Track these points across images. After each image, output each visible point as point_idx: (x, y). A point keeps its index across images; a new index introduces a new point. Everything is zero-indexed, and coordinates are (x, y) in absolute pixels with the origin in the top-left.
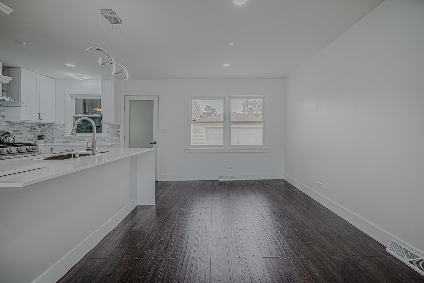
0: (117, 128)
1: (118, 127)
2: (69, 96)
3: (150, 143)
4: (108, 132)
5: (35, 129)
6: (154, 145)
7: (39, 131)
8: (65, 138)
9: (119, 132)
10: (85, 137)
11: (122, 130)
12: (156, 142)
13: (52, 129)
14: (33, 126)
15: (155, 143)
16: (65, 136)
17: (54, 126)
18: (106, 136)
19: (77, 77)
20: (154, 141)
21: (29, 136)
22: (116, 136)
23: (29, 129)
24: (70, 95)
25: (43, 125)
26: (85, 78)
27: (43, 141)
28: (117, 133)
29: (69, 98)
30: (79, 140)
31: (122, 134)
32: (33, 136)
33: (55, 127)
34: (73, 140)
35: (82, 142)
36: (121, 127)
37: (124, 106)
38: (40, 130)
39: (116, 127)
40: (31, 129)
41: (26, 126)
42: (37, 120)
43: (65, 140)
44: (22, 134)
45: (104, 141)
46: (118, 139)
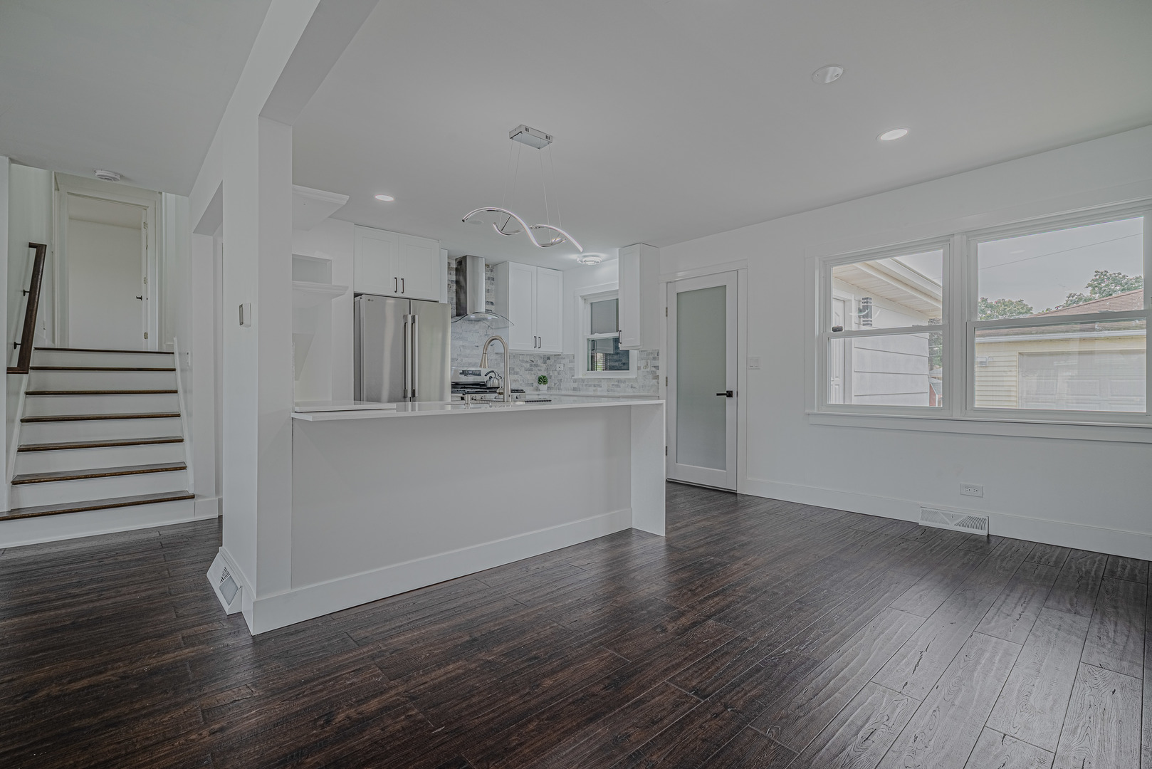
0: (654, 359)
1: (656, 356)
2: (580, 298)
3: (718, 395)
4: (639, 368)
5: (537, 366)
6: (728, 399)
7: (543, 369)
8: (575, 381)
9: (657, 367)
10: (602, 380)
11: (662, 362)
12: (732, 392)
13: (559, 365)
14: (533, 359)
15: (730, 394)
16: (575, 377)
17: (562, 358)
18: (634, 377)
19: (584, 260)
20: (727, 390)
21: (528, 377)
22: (651, 376)
23: (528, 366)
24: (582, 297)
25: (549, 358)
26: (597, 259)
27: (546, 386)
28: (654, 369)
29: (581, 301)
30: (595, 386)
31: (662, 374)
32: (534, 377)
33: (563, 361)
34: (586, 385)
35: (599, 389)
36: (660, 357)
37: (665, 307)
38: (544, 366)
39: (651, 357)
40: (531, 365)
41: (523, 361)
42: (533, 349)
43: (575, 385)
44: (517, 373)
45: (632, 387)
46: (656, 384)
